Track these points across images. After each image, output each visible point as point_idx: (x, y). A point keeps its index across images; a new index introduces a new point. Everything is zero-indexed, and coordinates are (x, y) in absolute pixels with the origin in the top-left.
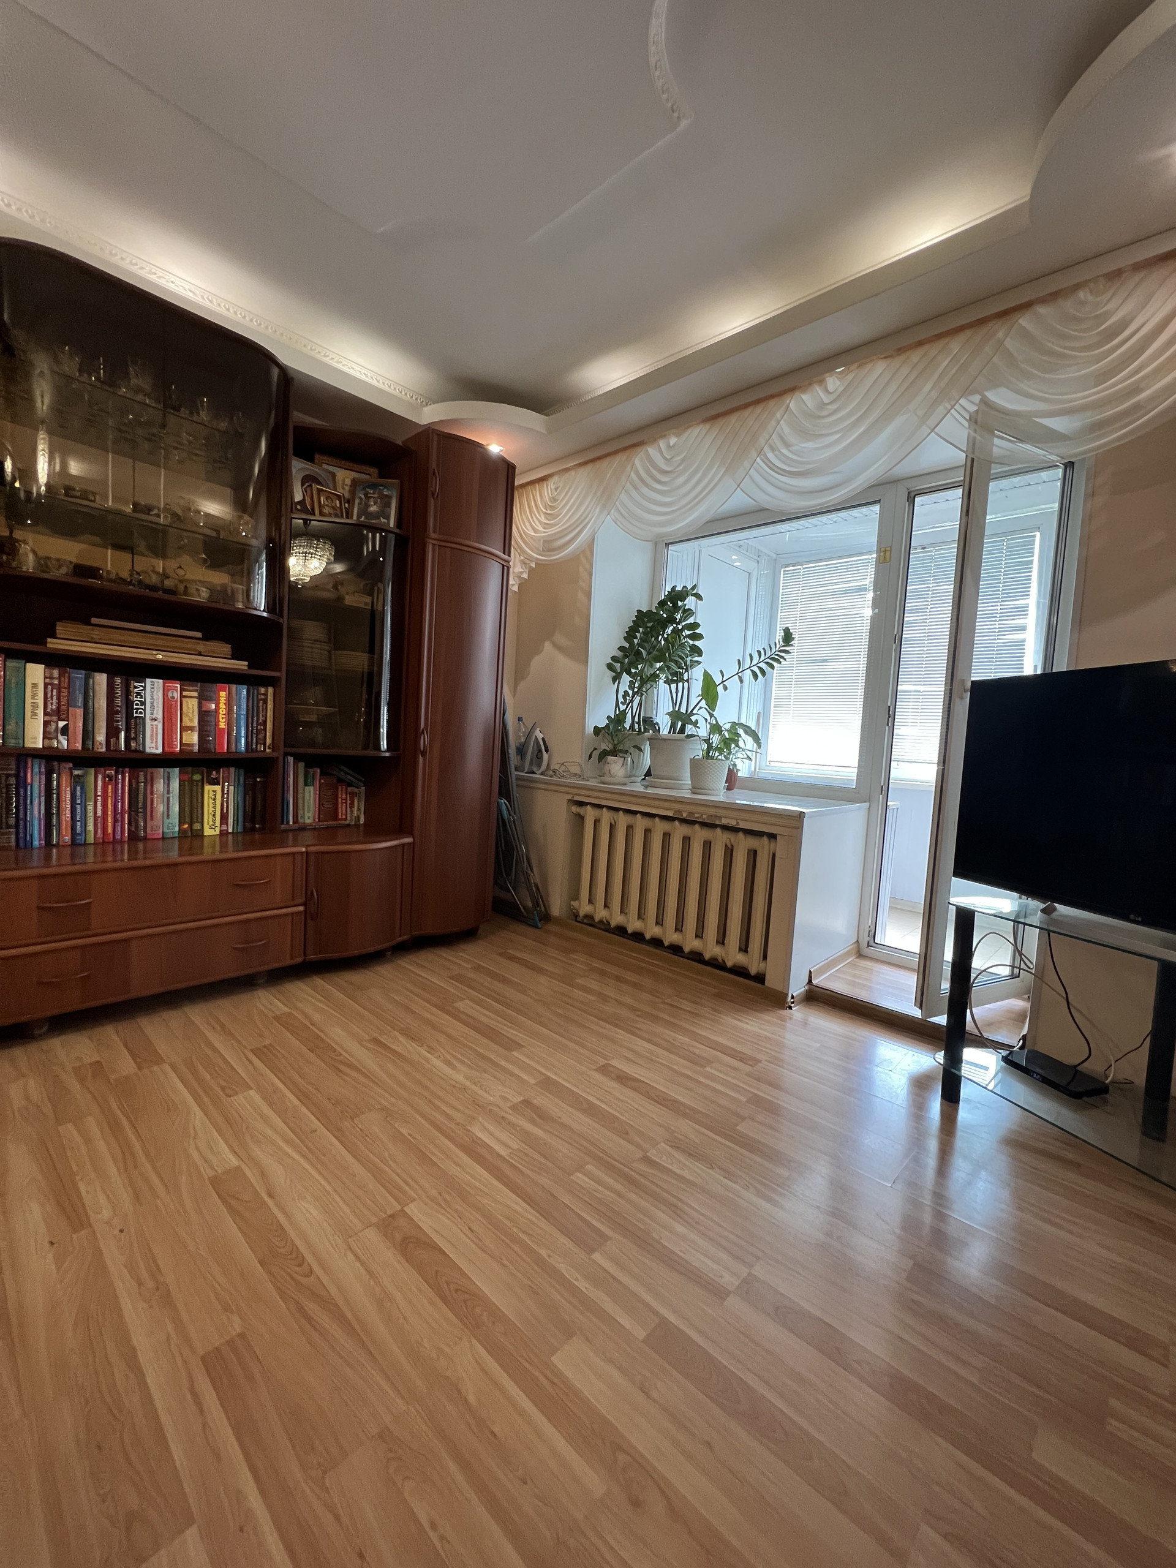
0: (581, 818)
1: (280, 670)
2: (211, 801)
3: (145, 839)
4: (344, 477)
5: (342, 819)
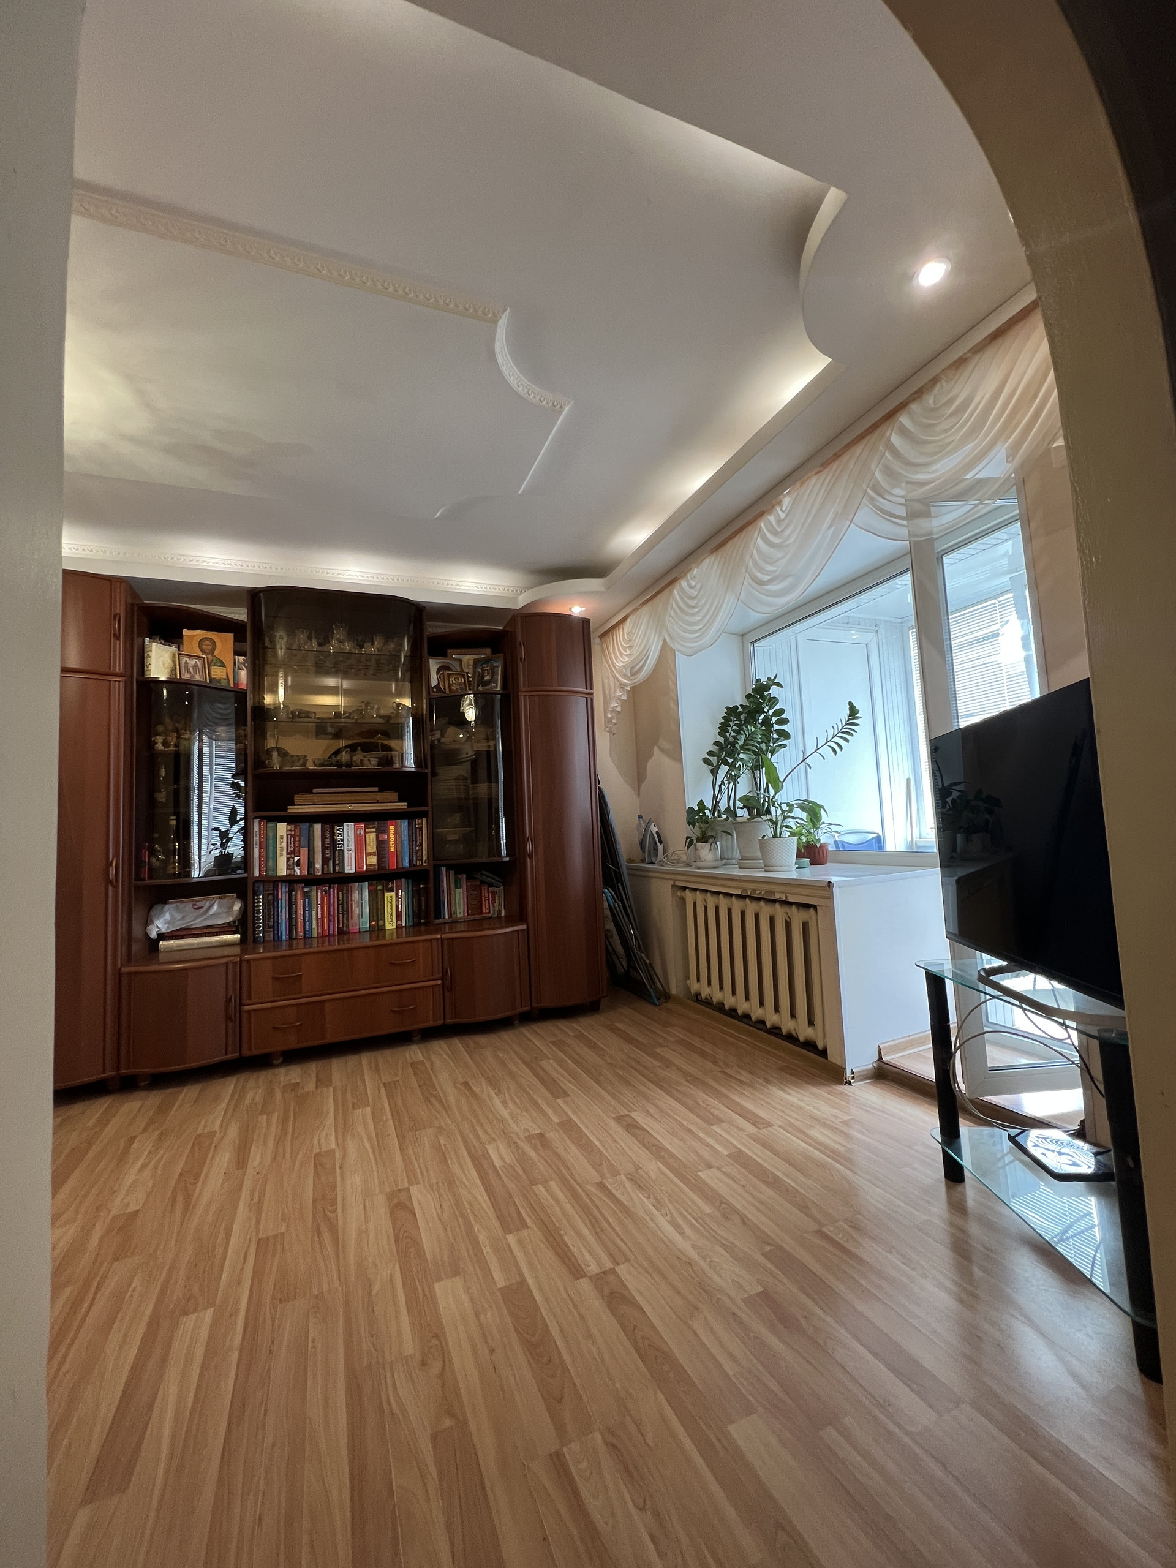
0: (683, 900)
1: (426, 805)
2: (389, 904)
3: (348, 933)
4: (468, 659)
5: (485, 913)
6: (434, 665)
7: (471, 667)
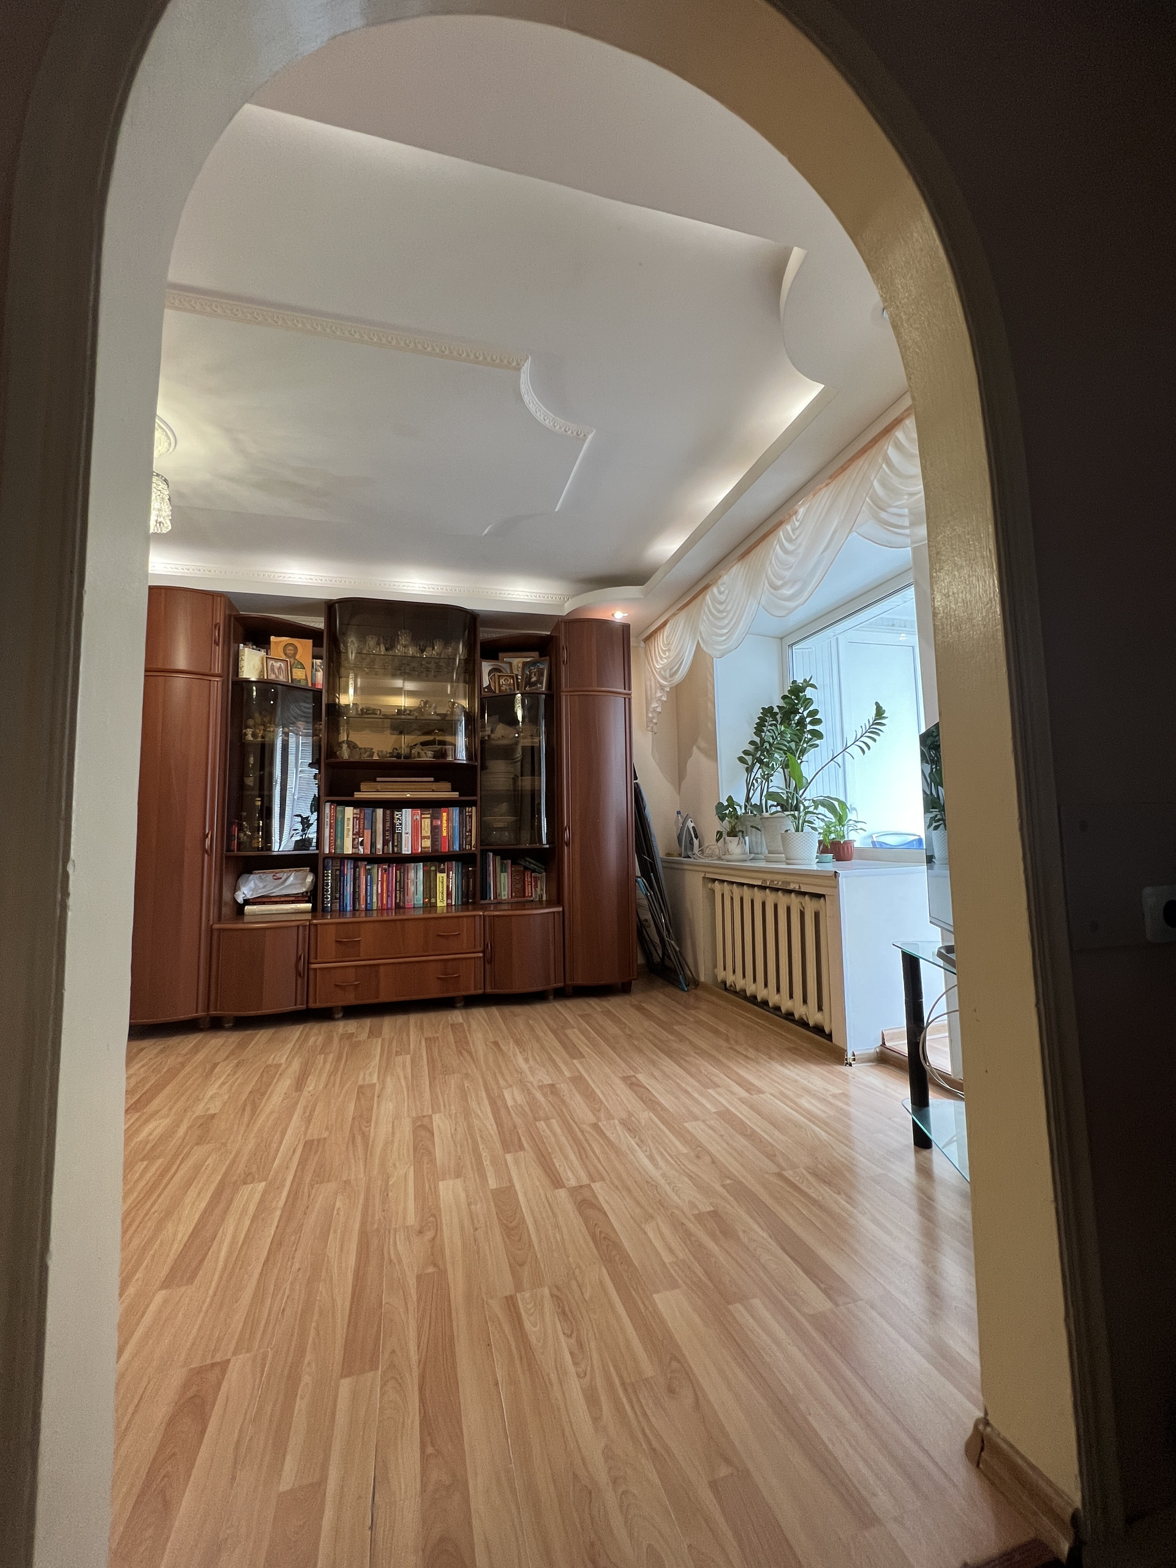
6: (486, 667)
7: (520, 669)
